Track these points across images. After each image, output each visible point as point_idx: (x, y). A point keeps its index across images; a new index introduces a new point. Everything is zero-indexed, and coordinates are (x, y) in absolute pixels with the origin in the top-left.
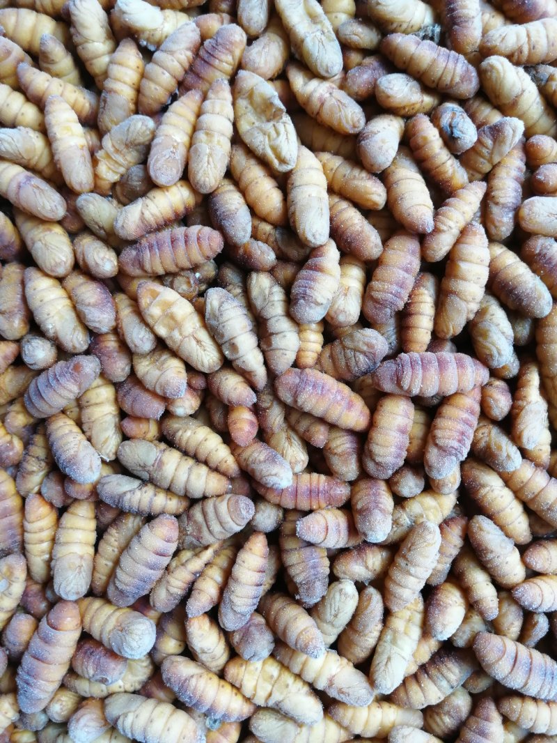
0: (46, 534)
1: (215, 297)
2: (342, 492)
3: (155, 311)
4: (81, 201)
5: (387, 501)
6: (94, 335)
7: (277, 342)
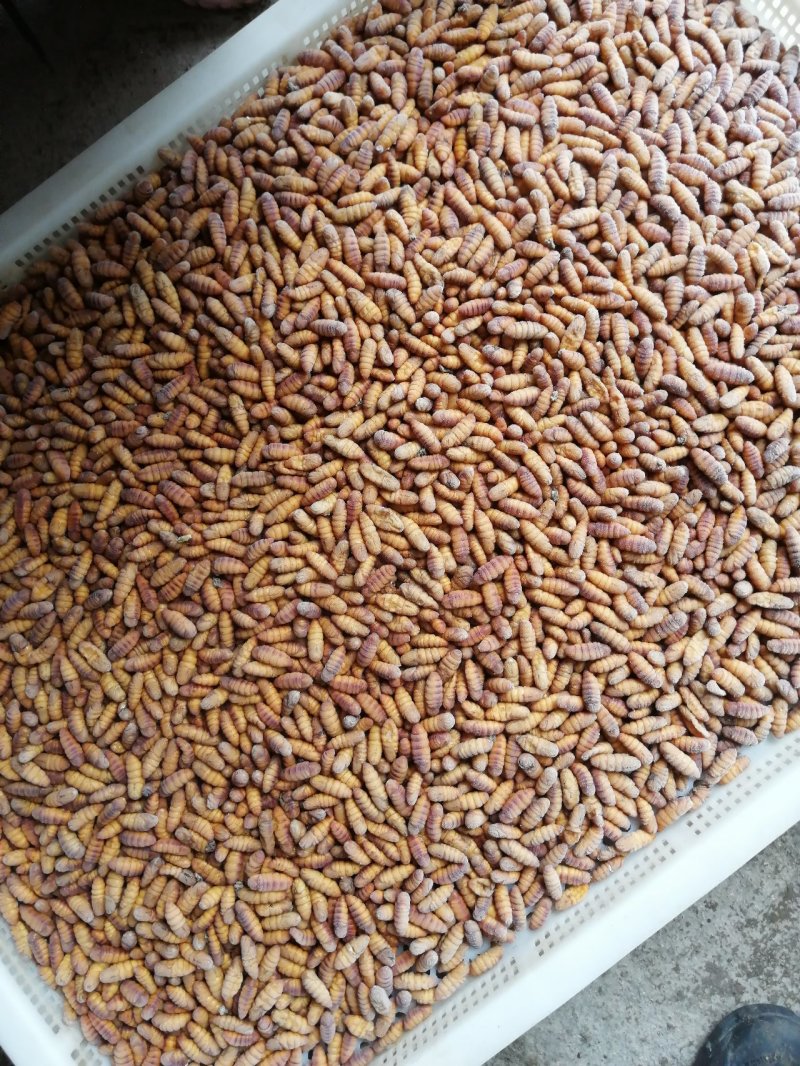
0: (394, 707)
1: (404, 587)
2: (488, 628)
3: (387, 604)
4: (338, 583)
7: (434, 590)
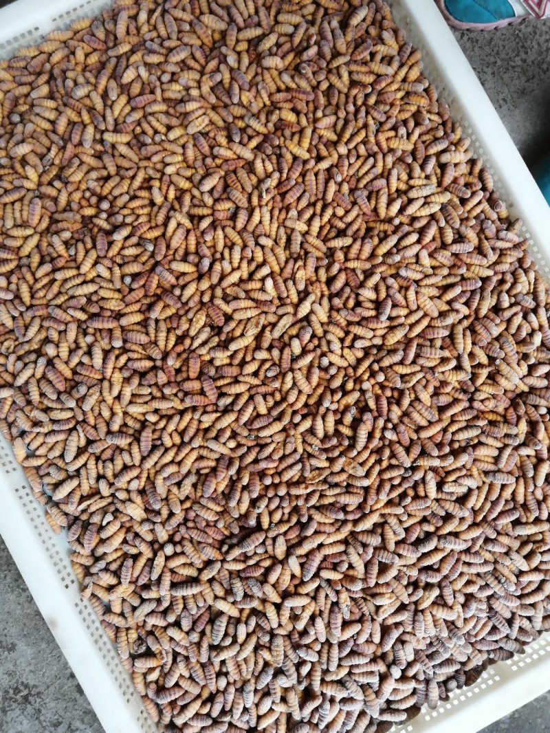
0: (132, 310)
4: (218, 288)
5: (174, 391)
6: (186, 303)
7: (202, 349)
